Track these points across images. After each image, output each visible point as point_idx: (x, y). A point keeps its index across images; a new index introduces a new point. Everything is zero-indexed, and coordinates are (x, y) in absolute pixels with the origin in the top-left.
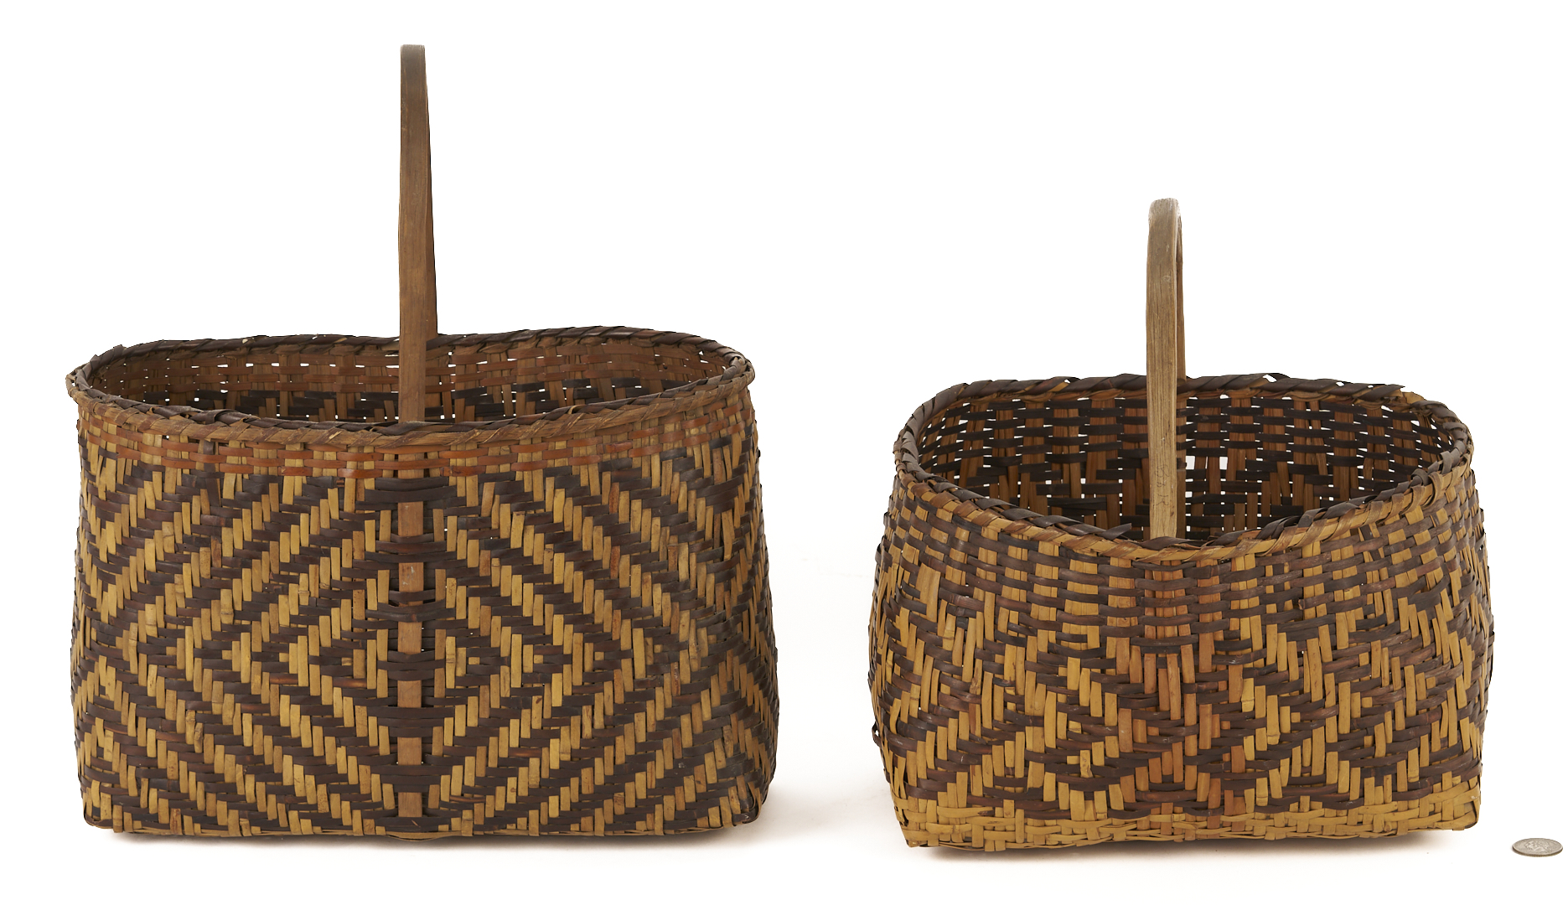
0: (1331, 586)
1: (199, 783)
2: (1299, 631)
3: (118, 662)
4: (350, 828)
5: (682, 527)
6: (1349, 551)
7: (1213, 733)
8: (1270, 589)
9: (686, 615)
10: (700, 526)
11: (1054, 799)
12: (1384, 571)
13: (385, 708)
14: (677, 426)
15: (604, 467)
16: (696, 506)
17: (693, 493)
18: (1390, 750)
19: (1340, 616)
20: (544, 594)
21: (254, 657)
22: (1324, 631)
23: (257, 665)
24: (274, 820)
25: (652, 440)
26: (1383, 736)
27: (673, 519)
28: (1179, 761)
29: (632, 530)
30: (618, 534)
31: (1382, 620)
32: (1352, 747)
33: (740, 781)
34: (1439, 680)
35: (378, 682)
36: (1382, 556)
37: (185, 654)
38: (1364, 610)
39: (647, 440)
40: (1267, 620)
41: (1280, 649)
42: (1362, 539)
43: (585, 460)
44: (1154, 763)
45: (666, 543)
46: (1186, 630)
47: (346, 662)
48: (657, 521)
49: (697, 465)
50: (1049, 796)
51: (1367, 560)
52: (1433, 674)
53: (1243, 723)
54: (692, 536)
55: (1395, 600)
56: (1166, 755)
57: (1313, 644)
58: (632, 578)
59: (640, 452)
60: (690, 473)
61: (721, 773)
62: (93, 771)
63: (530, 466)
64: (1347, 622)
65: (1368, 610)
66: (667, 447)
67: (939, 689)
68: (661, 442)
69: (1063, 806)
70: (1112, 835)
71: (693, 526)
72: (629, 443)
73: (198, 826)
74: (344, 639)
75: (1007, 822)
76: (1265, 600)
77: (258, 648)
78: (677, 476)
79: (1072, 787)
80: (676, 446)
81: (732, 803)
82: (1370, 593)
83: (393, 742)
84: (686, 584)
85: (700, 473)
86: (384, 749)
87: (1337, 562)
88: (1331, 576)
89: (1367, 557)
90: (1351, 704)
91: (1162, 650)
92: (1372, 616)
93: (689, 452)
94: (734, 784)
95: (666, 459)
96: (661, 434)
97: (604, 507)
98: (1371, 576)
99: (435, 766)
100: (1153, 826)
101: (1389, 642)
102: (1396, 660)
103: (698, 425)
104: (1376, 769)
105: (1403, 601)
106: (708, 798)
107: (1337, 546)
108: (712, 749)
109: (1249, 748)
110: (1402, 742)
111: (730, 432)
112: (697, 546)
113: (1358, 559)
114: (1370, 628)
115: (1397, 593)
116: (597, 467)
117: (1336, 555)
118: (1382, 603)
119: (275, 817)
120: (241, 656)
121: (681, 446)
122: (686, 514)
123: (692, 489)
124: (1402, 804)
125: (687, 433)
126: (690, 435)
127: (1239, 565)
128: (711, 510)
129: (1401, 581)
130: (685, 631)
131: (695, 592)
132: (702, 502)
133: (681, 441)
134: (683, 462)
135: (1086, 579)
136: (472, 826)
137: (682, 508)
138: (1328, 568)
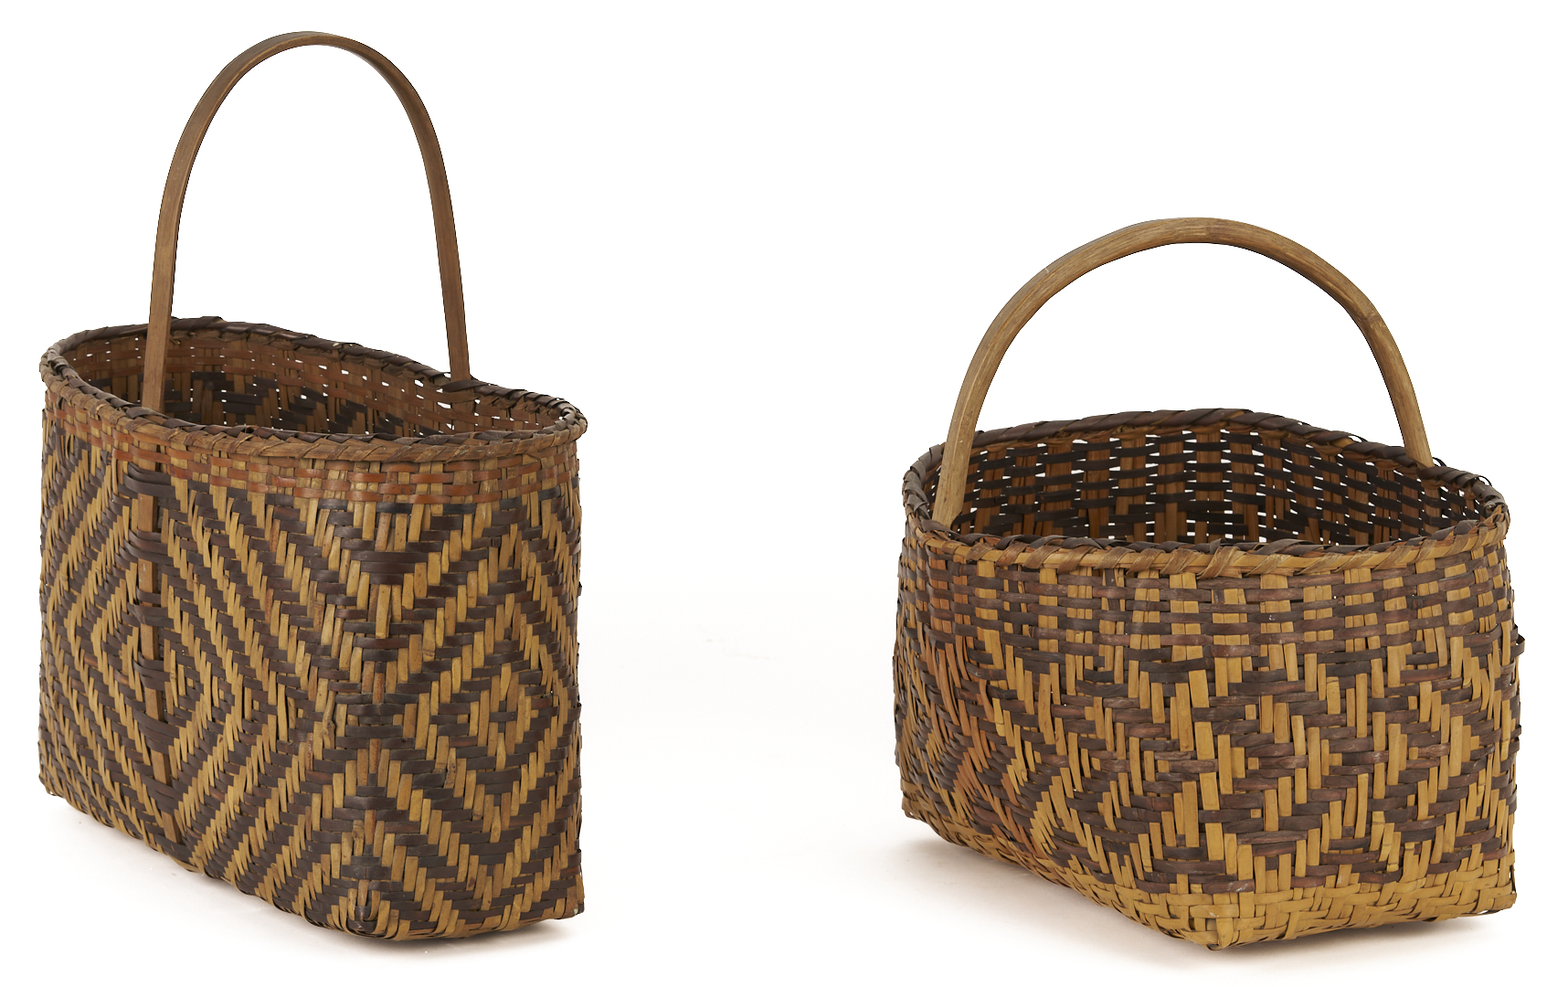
0: (1065, 623)
2: (1036, 665)
5: (332, 587)
6: (1087, 591)
8: (1007, 606)
9: (324, 684)
10: (350, 591)
12: (1120, 626)
14: (343, 476)
15: (270, 499)
16: (348, 568)
17: (346, 553)
19: (1069, 658)
22: (1054, 668)
25: (314, 483)
27: (322, 575)
29: (285, 575)
30: (274, 575)
31: (1109, 677)
33: (363, 885)
38: (1094, 660)
39: (309, 481)
40: (1005, 639)
41: (1018, 675)
42: (1102, 584)
45: (314, 600)
48: (307, 572)
49: (356, 523)
51: (1102, 609)
52: (1164, 757)
54: (339, 600)
55: (1126, 660)
57: (1043, 678)
58: (281, 629)
59: (298, 491)
60: (346, 530)
61: (344, 870)
63: (219, 481)
64: (1076, 666)
65: (1099, 662)
66: (328, 494)
68: (323, 488)
71: (343, 589)
72: (294, 480)
76: (1004, 617)
78: (331, 529)
80: (338, 496)
82: (1100, 643)
84: (327, 650)
85: (358, 533)
87: (1072, 598)
88: (1065, 612)
89: (1104, 606)
92: (1101, 669)
93: (350, 507)
94: (356, 886)
95: (324, 508)
96: (324, 477)
97: (265, 542)
98: (1106, 626)
101: (1113, 702)
102: (1119, 726)
103: (368, 480)
105: (1135, 664)
107: (1073, 581)
108: (339, 841)
112: (344, 613)
113: (1094, 603)
114: (1096, 680)
115: (1129, 654)
116: (263, 498)
117: (1072, 591)
118: (1112, 659)
121: (343, 497)
122: (336, 574)
123: (346, 548)
125: (352, 486)
126: (355, 489)
127: (982, 570)
128: (365, 577)
130: (322, 702)
131: (337, 661)
132: (356, 566)
133: (344, 493)
134: (342, 517)
137: (333, 565)
138: (1062, 601)
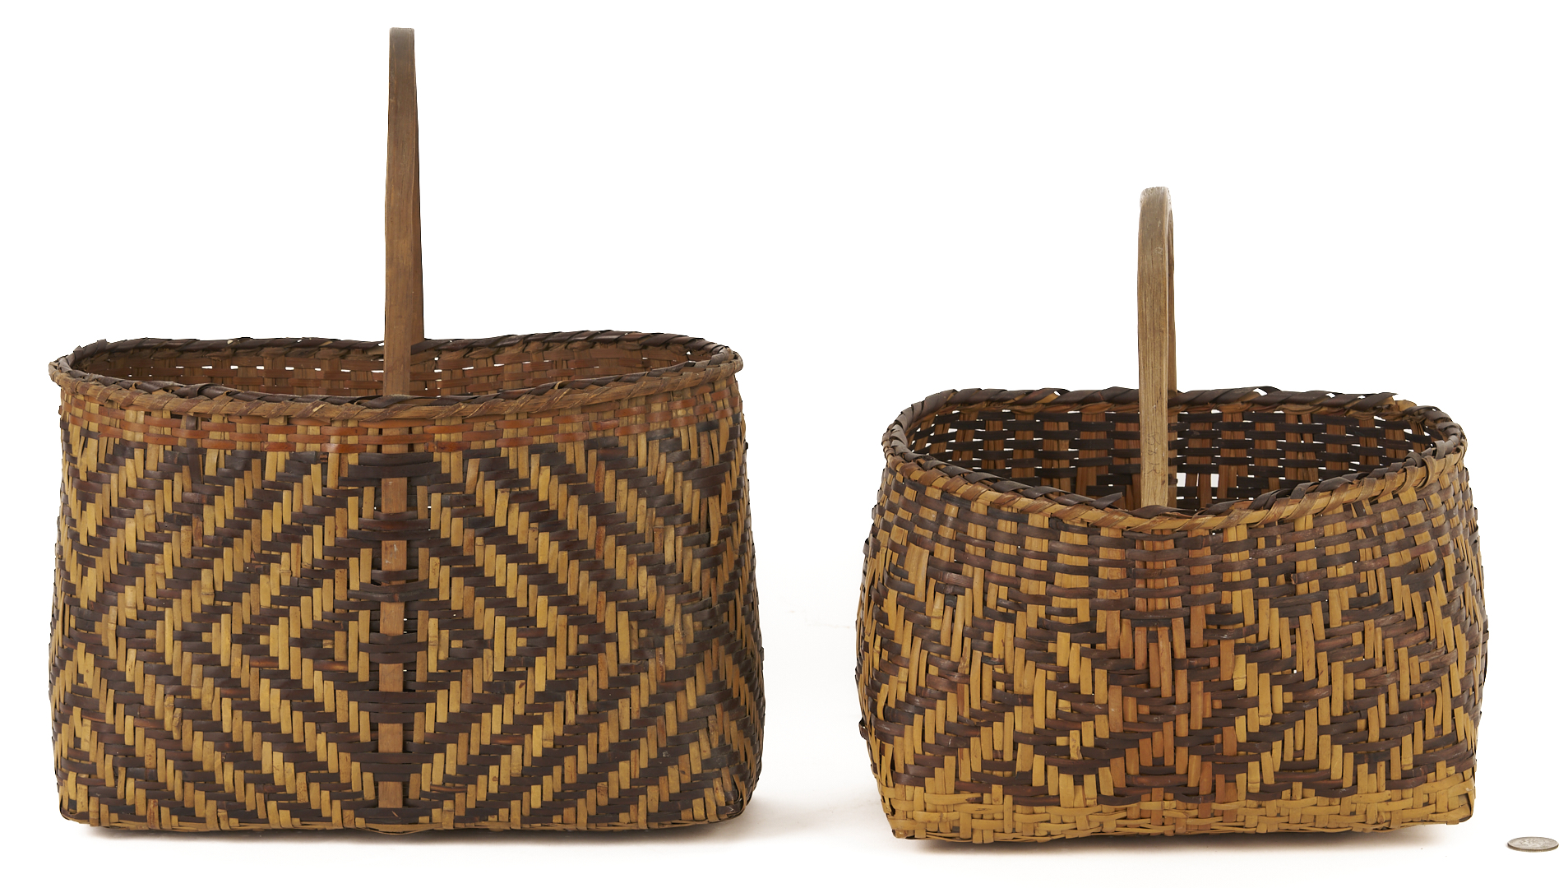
0: (1324, 561)
1: (177, 771)
2: (1292, 608)
3: (96, 648)
4: (329, 819)
5: (670, 510)
6: (1341, 527)
7: (1204, 713)
8: (1262, 562)
9: (671, 599)
10: (686, 509)
11: (1043, 784)
12: (1377, 549)
13: (366, 692)
14: (664, 406)
15: (590, 445)
16: (682, 489)
17: (680, 475)
18: (1384, 736)
19: (1333, 593)
20: (528, 575)
21: (235, 639)
22: (1317, 607)
23: (237, 647)
24: (252, 811)
25: (639, 419)
26: (1376, 720)
27: (659, 501)
28: (1170, 742)
29: (617, 510)
30: (603, 513)
31: (1375, 599)
32: (1345, 730)
33: (725, 773)
34: (1433, 665)
35: (359, 666)
36: (1376, 534)
37: (165, 636)
38: (1357, 588)
39: (634, 419)
40: (1259, 594)
41: (1273, 625)
42: (1355, 515)
43: (570, 438)
44: (1144, 743)
45: (652, 525)
46: (1177, 603)
47: (327, 644)
48: (643, 502)
49: (684, 446)
50: (1037, 780)
51: (1360, 537)
52: (1427, 658)
53: (1235, 702)
54: (678, 520)
55: (1388, 579)
56: (1157, 735)
57: (1305, 621)
58: (618, 559)
59: (627, 431)
60: (677, 454)
61: (706, 763)
62: (71, 763)
63: (515, 442)
64: (1340, 599)
65: (1362, 588)
66: (654, 427)
67: (927, 671)
68: (648, 422)
69: (1052, 792)
70: (1101, 825)
71: (679, 509)
72: (616, 422)
73: (175, 818)
74: (325, 621)
75: (995, 809)
76: (1257, 573)
77: (238, 630)
78: (663, 456)
79: (1062, 770)
80: (663, 426)
81: (716, 795)
82: (1363, 571)
83: (374, 728)
84: (672, 568)
85: (687, 455)
86: (365, 736)
87: (1330, 537)
88: (1323, 552)
89: (1360, 534)
90: (1344, 685)
91: (1153, 623)
92: (1365, 594)
93: (676, 433)
94: (719, 775)
95: (653, 439)
96: (647, 413)
97: (588, 486)
98: (1365, 554)
99: (415, 755)
100: (1143, 816)
101: (1383, 622)
102: (1390, 641)
103: (685, 406)
104: (1370, 755)
105: (1396, 581)
106: (693, 789)
107: (1330, 521)
108: (696, 739)
109: (1240, 729)
110: (1396, 727)
111: (717, 417)
112: (683, 530)
113: (1351, 535)
114: (1363, 607)
115: (1390, 573)
116: (582, 445)
117: (1328, 530)
118: (1375, 581)
119: (254, 808)
120: (220, 639)
121: (668, 426)
122: (672, 497)
123: (679, 471)
124: (1396, 793)
125: (674, 414)
126: (677, 416)
127: (1232, 535)
128: (697, 493)
129: (1394, 560)
130: (670, 614)
131: (681, 576)
132: (689, 485)
133: (667, 422)
134: (670, 443)
135: (1076, 550)
136: (453, 817)
137: (668, 489)
138: (1320, 543)
